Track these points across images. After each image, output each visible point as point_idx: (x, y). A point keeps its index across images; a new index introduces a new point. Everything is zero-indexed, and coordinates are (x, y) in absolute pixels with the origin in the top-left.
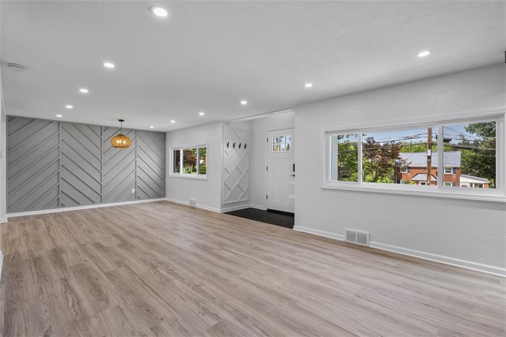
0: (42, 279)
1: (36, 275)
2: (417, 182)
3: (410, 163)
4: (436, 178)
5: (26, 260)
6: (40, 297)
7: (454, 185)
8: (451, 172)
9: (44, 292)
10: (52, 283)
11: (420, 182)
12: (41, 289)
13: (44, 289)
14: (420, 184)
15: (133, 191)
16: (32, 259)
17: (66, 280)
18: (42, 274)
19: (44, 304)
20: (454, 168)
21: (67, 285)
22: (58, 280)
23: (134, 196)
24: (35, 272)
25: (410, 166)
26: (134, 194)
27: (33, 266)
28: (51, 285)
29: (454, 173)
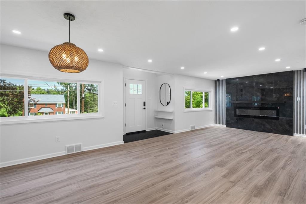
0: (293, 175)
1: (294, 180)
2: (42, 113)
3: (38, 101)
4: (53, 110)
5: (291, 200)
6: (300, 169)
7: (62, 113)
8: (61, 106)
9: (297, 169)
10: (290, 171)
11: (44, 113)
12: (297, 171)
13: (296, 171)
14: (44, 114)
16: (285, 198)
17: (282, 168)
18: (291, 178)
19: (300, 166)
20: (62, 104)
21: (284, 166)
22: (286, 170)
24: (293, 182)
25: (38, 103)
27: (290, 188)
28: (291, 170)
29: (62, 107)
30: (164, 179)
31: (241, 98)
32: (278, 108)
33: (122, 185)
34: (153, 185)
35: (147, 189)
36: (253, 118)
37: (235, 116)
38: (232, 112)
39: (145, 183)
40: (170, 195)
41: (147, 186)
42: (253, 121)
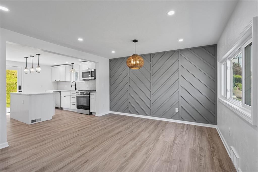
15: (177, 110)
23: (178, 114)
26: (177, 112)
30: (83, 155)
33: (116, 143)
34: (93, 148)
35: (97, 145)
39: (99, 149)
40: (80, 145)
41: (97, 147)
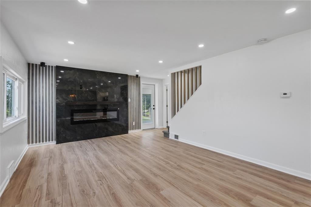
31: (80, 98)
32: (119, 109)
36: (96, 123)
37: (71, 124)
38: (68, 118)
42: (96, 126)
